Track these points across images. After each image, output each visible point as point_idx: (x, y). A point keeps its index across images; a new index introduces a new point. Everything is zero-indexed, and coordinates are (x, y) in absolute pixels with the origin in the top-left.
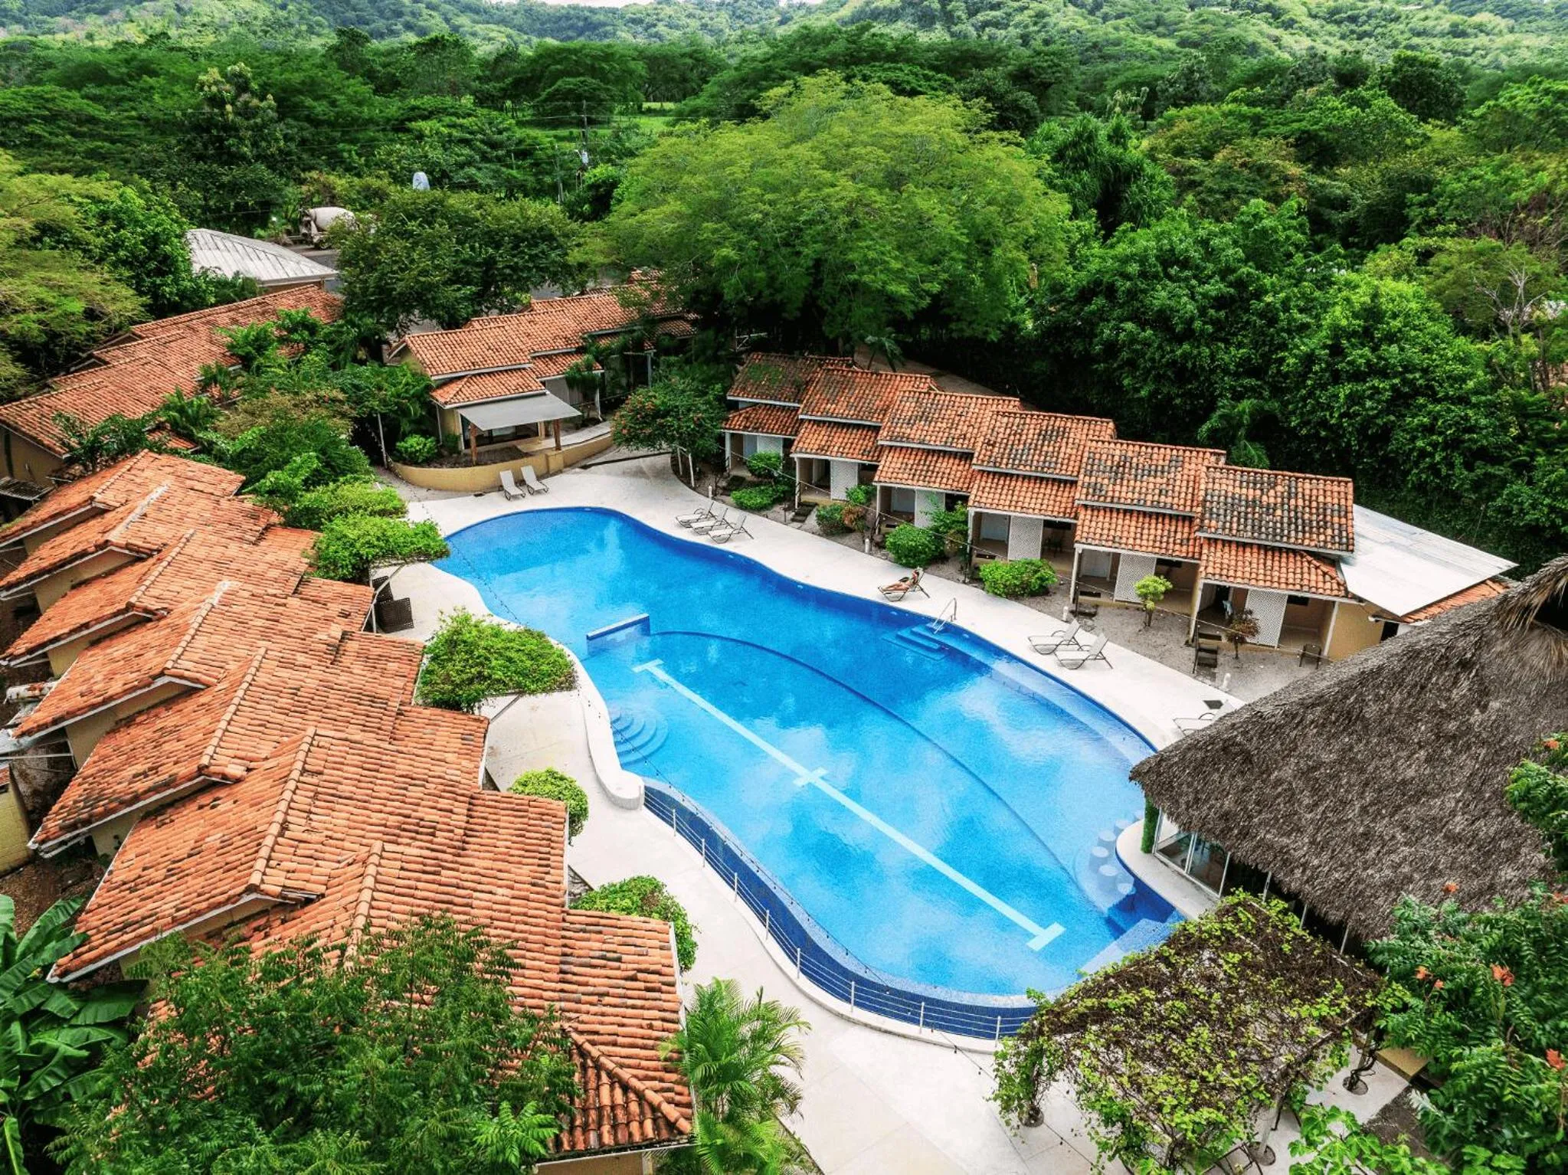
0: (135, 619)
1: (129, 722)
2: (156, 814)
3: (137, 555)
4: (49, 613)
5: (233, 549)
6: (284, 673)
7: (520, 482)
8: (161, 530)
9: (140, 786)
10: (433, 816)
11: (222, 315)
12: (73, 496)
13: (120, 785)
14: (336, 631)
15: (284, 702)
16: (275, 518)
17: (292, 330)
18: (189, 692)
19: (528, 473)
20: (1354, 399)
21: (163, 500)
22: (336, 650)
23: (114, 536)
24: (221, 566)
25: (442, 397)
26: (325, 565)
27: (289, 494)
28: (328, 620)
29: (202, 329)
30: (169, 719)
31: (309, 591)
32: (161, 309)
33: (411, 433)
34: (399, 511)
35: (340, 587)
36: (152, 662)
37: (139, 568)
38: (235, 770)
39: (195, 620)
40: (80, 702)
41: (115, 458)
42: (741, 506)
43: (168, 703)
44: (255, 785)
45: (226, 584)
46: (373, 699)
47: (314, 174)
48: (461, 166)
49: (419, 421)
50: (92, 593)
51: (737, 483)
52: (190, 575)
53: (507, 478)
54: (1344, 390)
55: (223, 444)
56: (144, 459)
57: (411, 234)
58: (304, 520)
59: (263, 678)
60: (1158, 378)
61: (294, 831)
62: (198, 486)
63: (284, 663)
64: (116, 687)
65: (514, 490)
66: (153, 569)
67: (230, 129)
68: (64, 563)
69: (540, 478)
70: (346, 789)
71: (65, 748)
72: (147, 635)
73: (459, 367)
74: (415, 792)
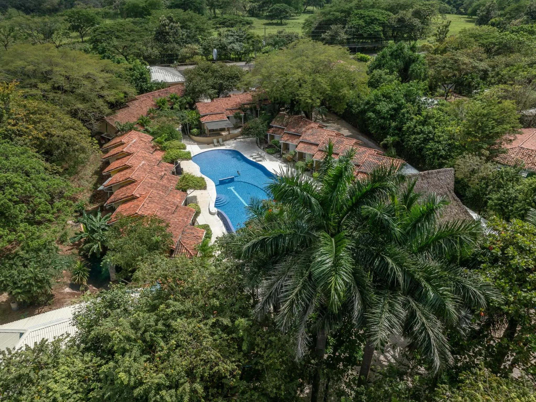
0: (126, 167)
1: (123, 186)
2: (125, 202)
3: (129, 154)
4: (111, 164)
5: (147, 155)
6: (150, 180)
7: (218, 142)
8: (134, 149)
9: (123, 197)
10: (169, 207)
11: (156, 93)
12: (117, 140)
13: (119, 197)
14: (163, 173)
15: (149, 185)
16: (158, 148)
17: (172, 99)
18: (134, 182)
19: (220, 140)
20: (415, 139)
21: (135, 142)
22: (162, 177)
23: (124, 150)
24: (144, 158)
25: (203, 120)
26: (165, 159)
27: (161, 143)
28: (162, 171)
29: (151, 97)
30: (129, 186)
31: (161, 164)
32: (142, 91)
33: (194, 128)
34: (185, 148)
35: (168, 164)
36: (127, 176)
37: (128, 157)
38: (138, 196)
39: (136, 169)
40: (114, 182)
41: (127, 132)
42: (268, 153)
43: (129, 184)
44: (141, 198)
45: (143, 162)
46: (166, 187)
47: (189, 45)
48: (231, 43)
49: (196, 125)
50: (119, 161)
51: (270, 147)
52: (137, 159)
53: (215, 141)
54: (413, 137)
55: (150, 129)
56: (133, 132)
57: (201, 75)
58: (163, 149)
59: (146, 181)
60: (378, 128)
61: (145, 206)
62: (143, 139)
63: (151, 179)
64: (121, 180)
65: (216, 144)
66: (131, 157)
67: (167, 33)
68: (115, 155)
69: (223, 141)
70: (156, 201)
71: (111, 190)
72: (128, 171)
73: (208, 112)
74: (168, 203)
